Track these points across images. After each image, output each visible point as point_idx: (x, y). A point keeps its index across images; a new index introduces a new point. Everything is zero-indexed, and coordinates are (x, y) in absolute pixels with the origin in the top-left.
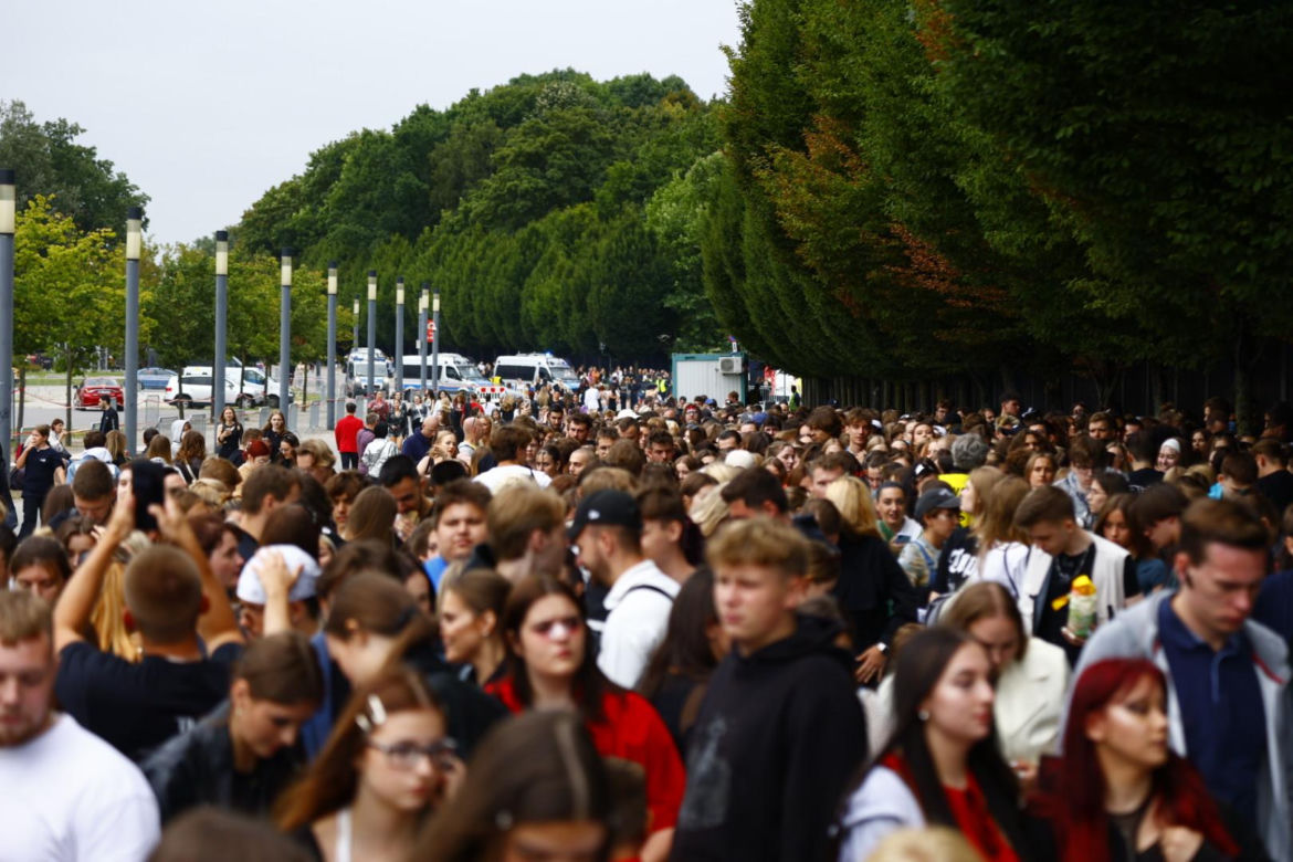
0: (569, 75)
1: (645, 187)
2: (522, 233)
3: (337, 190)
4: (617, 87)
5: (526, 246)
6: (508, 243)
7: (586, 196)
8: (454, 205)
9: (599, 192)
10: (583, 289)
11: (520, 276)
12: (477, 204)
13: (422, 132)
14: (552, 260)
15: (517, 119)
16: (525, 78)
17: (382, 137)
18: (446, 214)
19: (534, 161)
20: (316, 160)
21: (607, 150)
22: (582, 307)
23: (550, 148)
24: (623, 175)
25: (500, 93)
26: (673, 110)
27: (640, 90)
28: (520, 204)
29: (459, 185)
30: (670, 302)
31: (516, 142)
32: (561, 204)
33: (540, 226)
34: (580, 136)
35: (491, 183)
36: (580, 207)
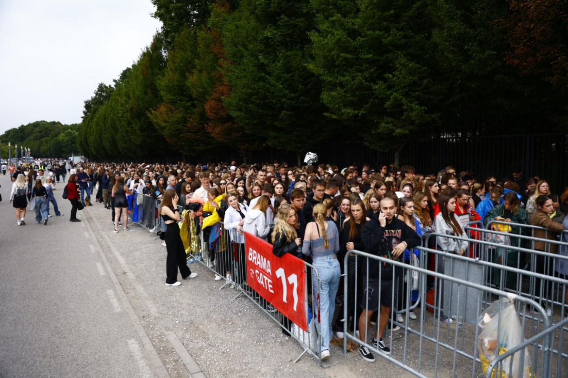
0: (44, 121)
1: (57, 135)
2: (39, 141)
3: (10, 136)
4: (51, 123)
5: (40, 143)
6: (37, 142)
7: (48, 136)
8: (28, 138)
9: (50, 136)
10: (50, 148)
11: (40, 146)
12: (32, 137)
13: (22, 128)
14: (44, 144)
15: (37, 127)
16: (37, 121)
17: (16, 129)
18: (27, 139)
19: (40, 132)
20: (6, 132)
21: (50, 130)
22: (50, 151)
23: (42, 130)
24: (53, 134)
25: (34, 123)
26: (59, 126)
27: (54, 123)
28: (39, 138)
29: (29, 135)
30: (63, 149)
31: (37, 129)
32: (45, 137)
33: (42, 140)
34: (47, 128)
35: (34, 135)
36: (47, 138)
